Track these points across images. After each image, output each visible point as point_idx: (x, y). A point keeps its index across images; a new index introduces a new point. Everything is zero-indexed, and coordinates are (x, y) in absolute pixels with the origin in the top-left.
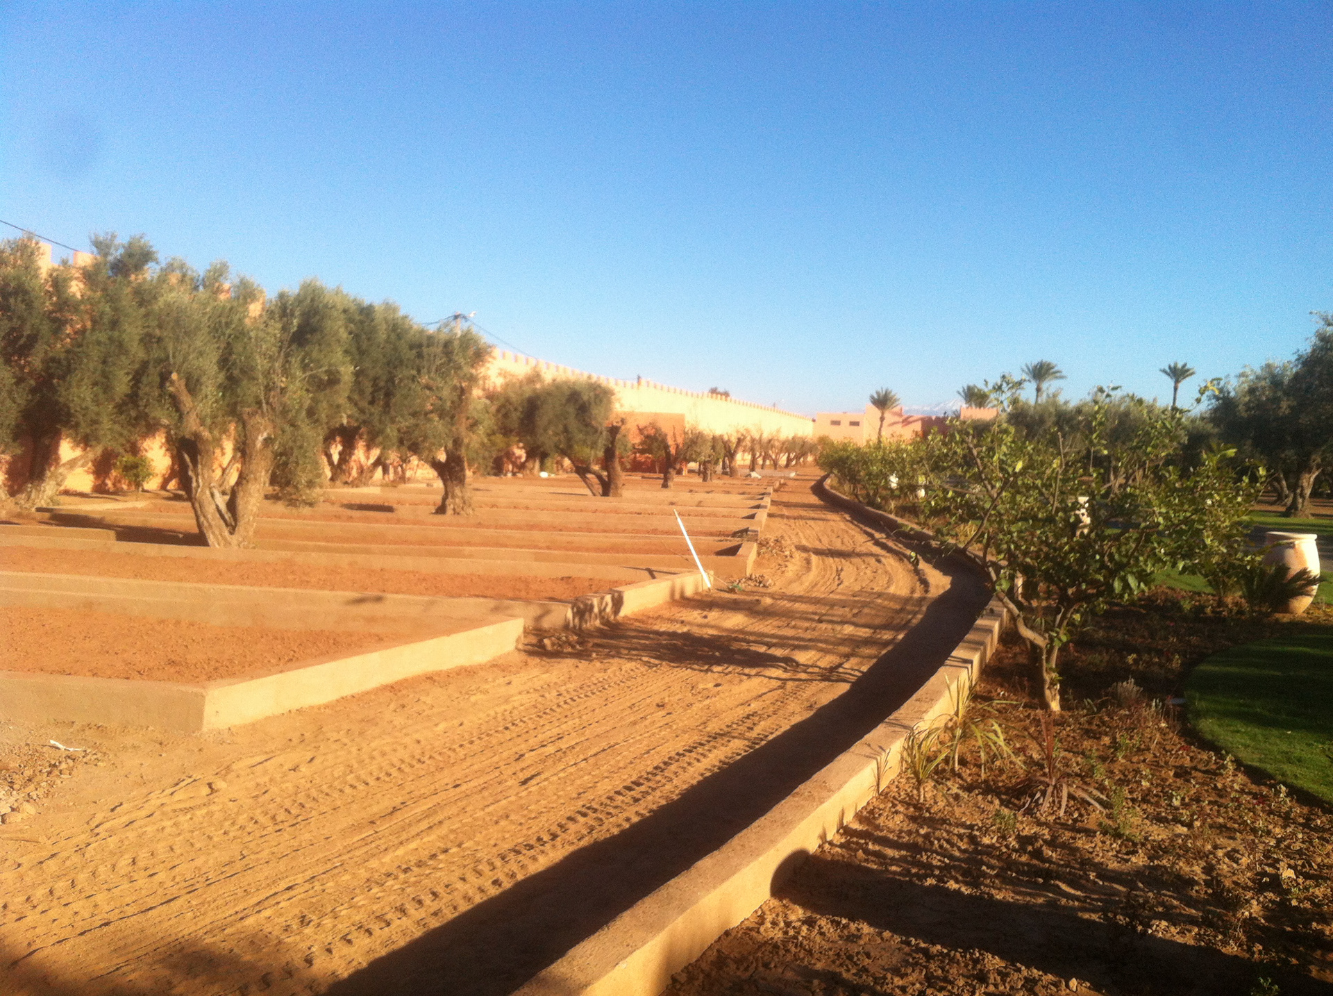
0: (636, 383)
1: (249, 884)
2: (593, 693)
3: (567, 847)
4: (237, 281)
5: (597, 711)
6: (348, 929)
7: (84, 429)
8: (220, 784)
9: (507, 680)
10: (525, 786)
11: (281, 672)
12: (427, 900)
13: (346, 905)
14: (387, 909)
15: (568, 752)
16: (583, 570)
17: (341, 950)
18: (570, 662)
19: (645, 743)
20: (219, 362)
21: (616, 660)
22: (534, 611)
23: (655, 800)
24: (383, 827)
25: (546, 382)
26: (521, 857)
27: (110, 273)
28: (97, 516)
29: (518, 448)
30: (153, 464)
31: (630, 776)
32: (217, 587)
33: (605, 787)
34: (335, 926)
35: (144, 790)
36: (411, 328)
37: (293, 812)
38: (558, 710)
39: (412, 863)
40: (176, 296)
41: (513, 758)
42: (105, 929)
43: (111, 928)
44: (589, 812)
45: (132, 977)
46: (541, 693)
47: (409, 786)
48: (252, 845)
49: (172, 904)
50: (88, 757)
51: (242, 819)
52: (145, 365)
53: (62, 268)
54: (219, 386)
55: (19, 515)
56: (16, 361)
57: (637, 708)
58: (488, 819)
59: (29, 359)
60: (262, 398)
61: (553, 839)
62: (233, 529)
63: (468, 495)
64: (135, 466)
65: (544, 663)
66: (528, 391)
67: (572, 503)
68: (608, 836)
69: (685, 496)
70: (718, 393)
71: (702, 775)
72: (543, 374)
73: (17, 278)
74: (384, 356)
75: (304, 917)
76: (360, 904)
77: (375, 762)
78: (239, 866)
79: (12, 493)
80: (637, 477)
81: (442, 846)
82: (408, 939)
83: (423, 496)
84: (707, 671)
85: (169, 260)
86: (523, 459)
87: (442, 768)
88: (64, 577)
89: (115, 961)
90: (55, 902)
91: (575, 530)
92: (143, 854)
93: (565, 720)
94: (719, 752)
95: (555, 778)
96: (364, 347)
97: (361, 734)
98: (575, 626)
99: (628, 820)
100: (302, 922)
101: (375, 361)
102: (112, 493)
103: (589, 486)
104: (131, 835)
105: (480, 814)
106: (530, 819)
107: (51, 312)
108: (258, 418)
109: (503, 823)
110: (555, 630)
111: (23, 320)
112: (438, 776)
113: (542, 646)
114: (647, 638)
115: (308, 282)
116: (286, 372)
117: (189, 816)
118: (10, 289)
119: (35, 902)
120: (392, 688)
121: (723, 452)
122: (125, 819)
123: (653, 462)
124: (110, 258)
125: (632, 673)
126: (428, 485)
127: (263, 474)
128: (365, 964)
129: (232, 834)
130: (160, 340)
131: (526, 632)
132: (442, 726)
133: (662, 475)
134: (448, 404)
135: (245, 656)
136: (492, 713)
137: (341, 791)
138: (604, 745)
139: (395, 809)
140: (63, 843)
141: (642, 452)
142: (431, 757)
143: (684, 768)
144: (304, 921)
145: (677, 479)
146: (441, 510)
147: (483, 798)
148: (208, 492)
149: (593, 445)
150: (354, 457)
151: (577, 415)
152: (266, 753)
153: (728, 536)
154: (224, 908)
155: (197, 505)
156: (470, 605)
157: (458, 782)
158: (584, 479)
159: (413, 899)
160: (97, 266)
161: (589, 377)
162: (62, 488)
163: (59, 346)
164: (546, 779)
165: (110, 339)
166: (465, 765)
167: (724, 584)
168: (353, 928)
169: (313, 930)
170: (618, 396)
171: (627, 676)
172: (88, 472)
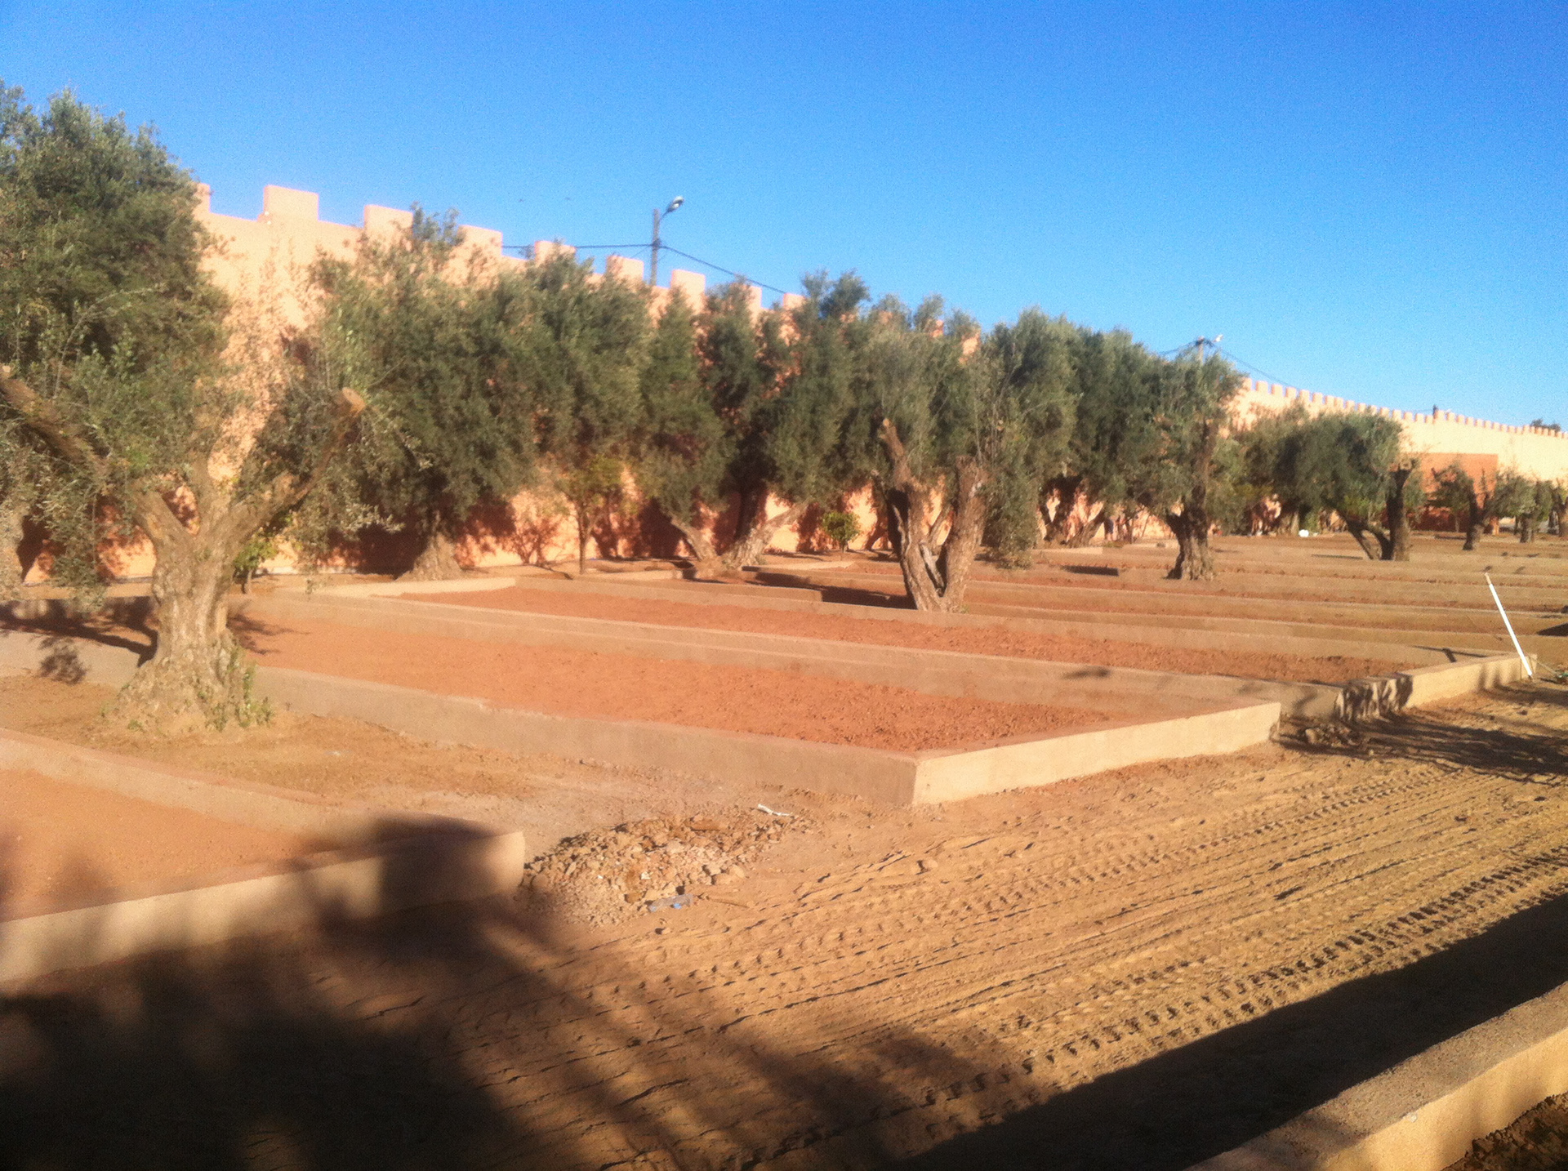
0: (1430, 417)
1: (962, 975)
2: (1371, 799)
3: (1335, 977)
4: (951, 316)
5: (1376, 820)
6: (1071, 1038)
7: (788, 484)
8: (931, 863)
9: (1259, 774)
10: (1284, 901)
11: (997, 746)
12: (1164, 1017)
13: (1069, 1011)
14: (1117, 1021)
15: (1338, 866)
16: (1358, 649)
17: (1062, 1059)
18: (1339, 760)
19: (1440, 863)
20: (930, 407)
21: (1402, 760)
22: (1295, 694)
23: (1453, 932)
24: (1111, 929)
25: (1311, 418)
26: (1277, 982)
27: (820, 315)
28: (804, 576)
29: (1271, 500)
30: (860, 521)
31: (1419, 901)
32: (924, 651)
33: (1385, 912)
34: (1056, 1032)
35: (852, 863)
36: (1145, 357)
37: (1010, 901)
38: (1325, 815)
39: (1145, 974)
40: (886, 335)
41: (1266, 868)
42: (812, 1004)
43: (818, 1003)
44: (1366, 939)
45: (840, 1058)
46: (1302, 794)
47: (1140, 887)
48: (965, 932)
49: (880, 985)
50: (796, 824)
51: (954, 903)
52: (853, 413)
53: (772, 312)
54: (932, 433)
55: (726, 574)
56: (726, 413)
57: (1428, 821)
58: (1236, 934)
59: (740, 410)
60: (978, 443)
61: (1318, 966)
62: (942, 590)
63: (1209, 555)
64: (841, 523)
65: (1304, 759)
66: (1287, 430)
67: (1342, 567)
68: (1389, 969)
69: (1496, 561)
70: (1544, 427)
71: (1517, 907)
72: (1306, 408)
73: (728, 324)
74: (1112, 393)
75: (1022, 1018)
76: (1085, 1011)
77: (1100, 855)
78: (952, 953)
79: (720, 551)
80: (1429, 536)
81: (1180, 958)
82: (1141, 1058)
83: (1152, 558)
84: (1525, 780)
85: (883, 297)
86: (1278, 514)
87: (1180, 871)
88: (771, 637)
89: (822, 1040)
90: (762, 971)
91: (1345, 600)
92: (851, 930)
93: (1334, 828)
94: (1541, 882)
95: (1320, 895)
96: (1089, 384)
97: (1085, 822)
98: (1346, 716)
99: (1416, 953)
100: (1020, 1023)
101: (1101, 400)
102: (817, 553)
103: (1366, 547)
104: (839, 908)
105: (1226, 927)
106: (1288, 939)
107: (761, 360)
108: (972, 466)
109: (1254, 940)
110: (1320, 719)
111: (733, 369)
112: (1176, 878)
113: (1306, 739)
114: (1445, 736)
115: (1029, 311)
116: (1005, 415)
117: (898, 894)
118: (721, 337)
119: (743, 969)
120: (1120, 774)
121: (1550, 503)
122: (832, 891)
123: (1451, 518)
124: (821, 298)
125: (1422, 778)
126: (1158, 545)
127: (976, 529)
128: (1090, 1079)
129: (943, 919)
130: (870, 384)
131: (1283, 720)
132: (1179, 822)
133: (1464, 535)
134: (1189, 446)
135: (956, 728)
136: (1240, 812)
137: (1062, 883)
138: (1384, 861)
139: (1124, 912)
140: (770, 910)
141: (1437, 504)
142: (1165, 856)
143: (1492, 897)
144: (1022, 1022)
145: (1485, 539)
146: (1176, 573)
147: (1230, 909)
148: (917, 550)
149: (1372, 495)
150: (1072, 513)
151: (1350, 457)
152: (979, 834)
153: (1557, 611)
154: (935, 998)
155: (906, 564)
156: (1212, 685)
157: (1199, 888)
158: (1360, 538)
159: (1147, 1014)
160: (807, 308)
161: (1368, 409)
162: (767, 547)
163: (768, 395)
164: (1309, 895)
165: (820, 386)
166: (1207, 869)
167: (1551, 672)
168: (1078, 1038)
169: (1032, 1032)
170: (1405, 432)
171: (1415, 780)
172: (792, 530)
